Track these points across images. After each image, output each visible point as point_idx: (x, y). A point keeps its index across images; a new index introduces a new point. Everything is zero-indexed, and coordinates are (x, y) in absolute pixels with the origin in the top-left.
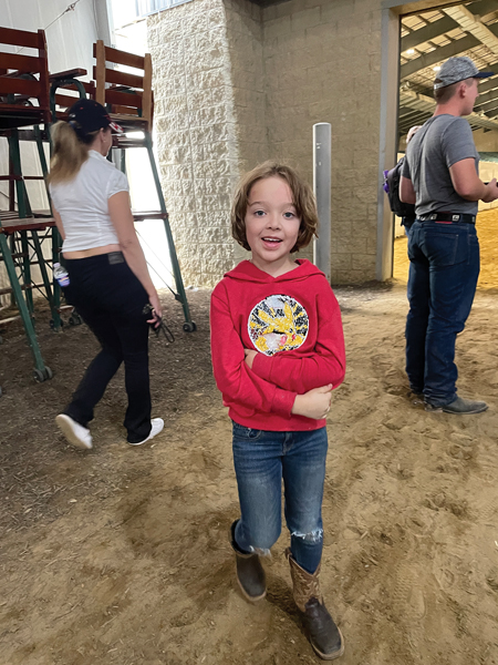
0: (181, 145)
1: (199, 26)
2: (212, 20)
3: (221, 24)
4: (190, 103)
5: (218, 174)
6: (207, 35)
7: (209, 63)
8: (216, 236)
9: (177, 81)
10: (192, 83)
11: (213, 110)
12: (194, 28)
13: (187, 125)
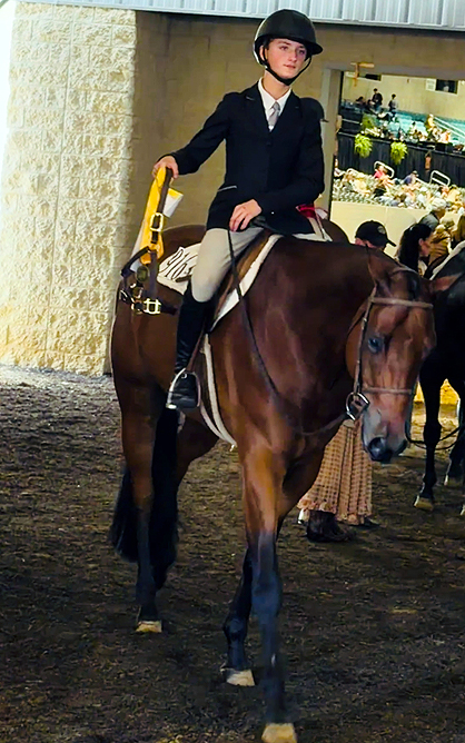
0: (43, 171)
1: (99, 39)
2: (118, 37)
3: (131, 45)
4: (69, 124)
5: (98, 220)
6: (109, 51)
7: (106, 84)
8: (81, 300)
9: (52, 92)
10: (76, 101)
11: (101, 141)
12: (91, 38)
13: (58, 148)
